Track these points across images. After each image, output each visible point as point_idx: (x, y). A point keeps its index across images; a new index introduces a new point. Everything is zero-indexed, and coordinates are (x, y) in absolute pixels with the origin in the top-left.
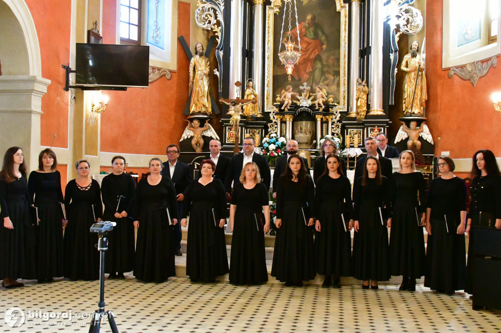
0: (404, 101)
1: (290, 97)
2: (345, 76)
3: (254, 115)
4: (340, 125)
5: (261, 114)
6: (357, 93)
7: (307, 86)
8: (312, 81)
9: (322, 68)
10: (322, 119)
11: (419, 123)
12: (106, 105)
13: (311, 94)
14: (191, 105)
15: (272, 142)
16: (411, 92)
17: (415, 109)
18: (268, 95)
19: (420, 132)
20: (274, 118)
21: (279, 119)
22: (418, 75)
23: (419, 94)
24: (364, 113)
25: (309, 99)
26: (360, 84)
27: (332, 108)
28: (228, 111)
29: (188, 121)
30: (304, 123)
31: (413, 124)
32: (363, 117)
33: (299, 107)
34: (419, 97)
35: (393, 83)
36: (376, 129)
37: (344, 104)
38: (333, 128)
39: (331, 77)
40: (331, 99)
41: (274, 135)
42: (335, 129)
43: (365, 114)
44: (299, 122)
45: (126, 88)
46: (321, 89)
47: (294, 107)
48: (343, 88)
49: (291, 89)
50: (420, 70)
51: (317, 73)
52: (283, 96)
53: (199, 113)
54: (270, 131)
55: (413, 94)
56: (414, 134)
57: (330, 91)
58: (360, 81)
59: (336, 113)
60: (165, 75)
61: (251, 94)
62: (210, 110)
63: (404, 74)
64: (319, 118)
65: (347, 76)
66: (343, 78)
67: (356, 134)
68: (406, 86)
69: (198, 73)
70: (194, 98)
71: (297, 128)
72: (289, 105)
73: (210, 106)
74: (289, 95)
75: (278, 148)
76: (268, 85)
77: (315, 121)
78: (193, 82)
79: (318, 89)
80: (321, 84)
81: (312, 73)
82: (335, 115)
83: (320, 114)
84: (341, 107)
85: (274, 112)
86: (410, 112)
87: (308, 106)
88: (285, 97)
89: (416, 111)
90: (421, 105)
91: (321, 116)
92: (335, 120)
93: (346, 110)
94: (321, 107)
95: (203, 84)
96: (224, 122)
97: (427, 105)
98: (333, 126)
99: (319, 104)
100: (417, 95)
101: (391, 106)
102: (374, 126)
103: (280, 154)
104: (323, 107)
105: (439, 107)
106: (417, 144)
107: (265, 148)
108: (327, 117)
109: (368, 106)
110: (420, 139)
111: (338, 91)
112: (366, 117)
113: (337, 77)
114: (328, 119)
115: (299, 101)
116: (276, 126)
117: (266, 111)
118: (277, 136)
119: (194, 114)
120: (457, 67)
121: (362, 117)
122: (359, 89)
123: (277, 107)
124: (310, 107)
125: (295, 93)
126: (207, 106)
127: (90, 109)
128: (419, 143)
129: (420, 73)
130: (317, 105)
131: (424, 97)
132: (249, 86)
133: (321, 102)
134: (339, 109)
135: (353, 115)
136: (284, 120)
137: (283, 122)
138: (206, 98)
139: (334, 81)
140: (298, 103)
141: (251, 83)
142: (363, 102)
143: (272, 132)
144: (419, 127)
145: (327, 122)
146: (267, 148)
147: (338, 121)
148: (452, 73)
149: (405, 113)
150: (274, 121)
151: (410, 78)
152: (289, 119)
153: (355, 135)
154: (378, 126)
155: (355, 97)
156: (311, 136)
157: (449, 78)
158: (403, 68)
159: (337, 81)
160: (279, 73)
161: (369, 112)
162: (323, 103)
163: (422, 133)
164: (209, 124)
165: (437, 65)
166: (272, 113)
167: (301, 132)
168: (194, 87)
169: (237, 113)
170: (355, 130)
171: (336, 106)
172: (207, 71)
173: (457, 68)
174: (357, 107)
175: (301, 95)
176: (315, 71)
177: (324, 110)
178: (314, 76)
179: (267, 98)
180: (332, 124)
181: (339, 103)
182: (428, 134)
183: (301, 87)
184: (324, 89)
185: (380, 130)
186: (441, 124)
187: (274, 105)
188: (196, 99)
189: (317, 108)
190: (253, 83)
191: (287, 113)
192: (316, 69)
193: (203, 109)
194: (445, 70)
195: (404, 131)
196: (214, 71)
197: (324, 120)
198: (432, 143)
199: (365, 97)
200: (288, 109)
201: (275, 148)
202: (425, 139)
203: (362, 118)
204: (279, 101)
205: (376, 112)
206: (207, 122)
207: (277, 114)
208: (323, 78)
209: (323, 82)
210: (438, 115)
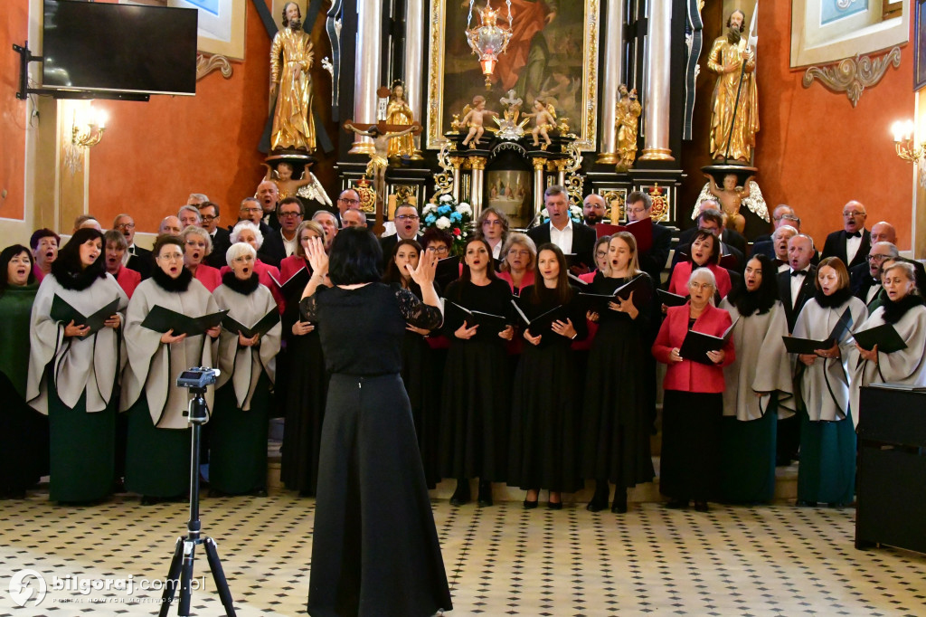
0: (712, 133)
1: (481, 119)
2: (592, 79)
3: (406, 156)
4: (582, 179)
5: (418, 153)
6: (617, 115)
7: (515, 98)
8: (525, 88)
9: (547, 61)
10: (545, 167)
11: (742, 177)
12: (103, 130)
13: (524, 114)
14: (274, 133)
15: (444, 211)
16: (727, 115)
17: (735, 150)
18: (434, 115)
19: (743, 197)
20: (446, 162)
21: (457, 166)
22: (742, 81)
23: (743, 119)
24: (630, 157)
25: (518, 123)
26: (624, 96)
27: (566, 144)
28: (351, 147)
29: (268, 166)
30: (508, 174)
31: (729, 181)
32: (630, 163)
33: (499, 141)
34: (743, 125)
35: (691, 94)
36: (656, 190)
37: (590, 137)
38: (568, 185)
39: (565, 80)
40: (564, 126)
41: (446, 198)
42: (570, 187)
43: (633, 159)
44: (498, 173)
45: (148, 95)
46: (544, 105)
47: (489, 140)
48: (589, 104)
49: (484, 103)
50: (746, 69)
51: (536, 72)
52: (466, 118)
53: (291, 149)
54: (438, 190)
55: (731, 118)
56: (731, 200)
57: (561, 109)
58: (625, 91)
59: (575, 154)
60: (219, 69)
61: (400, 112)
62: (313, 143)
63: (713, 76)
64: (538, 164)
65: (596, 79)
66: (589, 82)
67: (614, 198)
68: (717, 102)
69: (289, 65)
70: (279, 119)
71: (495, 185)
72: (479, 135)
73: (313, 134)
74: (478, 115)
75: (455, 225)
76: (433, 93)
77: (531, 170)
78: (278, 85)
79: (538, 105)
80: (543, 93)
81: (525, 72)
82: (571, 158)
83: (542, 155)
84: (586, 143)
85: (446, 151)
86: (724, 155)
87: (516, 139)
88: (470, 120)
89: (737, 154)
90: (747, 142)
91: (544, 161)
92: (572, 170)
93: (594, 149)
94: (545, 141)
95: (300, 89)
96: (343, 168)
97: (760, 141)
98: (567, 182)
99: (540, 136)
100: (740, 121)
101: (688, 141)
102: (653, 184)
103: (459, 238)
104: (549, 142)
105: (783, 147)
106: (737, 222)
107: (428, 225)
108: (556, 162)
109: (641, 143)
110: (744, 210)
111: (579, 109)
112: (636, 164)
113: (576, 80)
114: (557, 168)
115: (498, 127)
116: (450, 179)
117: (429, 146)
118: (454, 200)
119: (279, 150)
120: (820, 66)
121: (626, 163)
122: (622, 106)
123: (452, 140)
124: (521, 141)
125: (490, 112)
126: (308, 135)
127: (68, 137)
128: (741, 219)
129: (746, 76)
130: (535, 138)
131: (753, 126)
132: (395, 95)
133: (544, 132)
134: (580, 145)
135: (609, 160)
136: (468, 166)
137: (466, 171)
138: (305, 119)
139: (569, 88)
140: (497, 133)
141: (400, 88)
142: (628, 132)
143: (442, 191)
144: (741, 187)
145: (555, 173)
146: (434, 224)
147: (577, 172)
148: (809, 77)
149: (714, 158)
150: (446, 168)
151: (725, 85)
152: (477, 164)
153: (613, 202)
154: (660, 184)
155: (613, 123)
156: (522, 201)
157: (805, 88)
158: (712, 64)
159: (577, 89)
160: (458, 70)
161: (642, 154)
162: (548, 133)
163: (746, 200)
164: (311, 173)
165: (779, 61)
166: (442, 152)
167: (503, 194)
168: (281, 94)
169: (380, 153)
170: (612, 191)
171: (574, 140)
172: (307, 61)
173: (821, 68)
174: (618, 144)
175: (502, 117)
176: (530, 66)
177: (549, 148)
178: (528, 78)
179: (432, 121)
180: (566, 178)
181: (579, 134)
182: (758, 201)
183: (503, 101)
184: (551, 106)
185: (663, 192)
186: (785, 181)
187: (447, 136)
188: (284, 119)
189: (536, 144)
190: (404, 89)
191: (473, 154)
192: (535, 61)
193: (299, 142)
194: (795, 72)
195: (711, 193)
196: (323, 61)
197: (549, 168)
198: (768, 220)
199: (633, 122)
200: (476, 144)
201: (449, 225)
202: (753, 211)
203: (627, 166)
204: (457, 128)
205: (655, 154)
206: (307, 169)
207: (452, 154)
208: (547, 81)
209: (548, 90)
210: (780, 162)
